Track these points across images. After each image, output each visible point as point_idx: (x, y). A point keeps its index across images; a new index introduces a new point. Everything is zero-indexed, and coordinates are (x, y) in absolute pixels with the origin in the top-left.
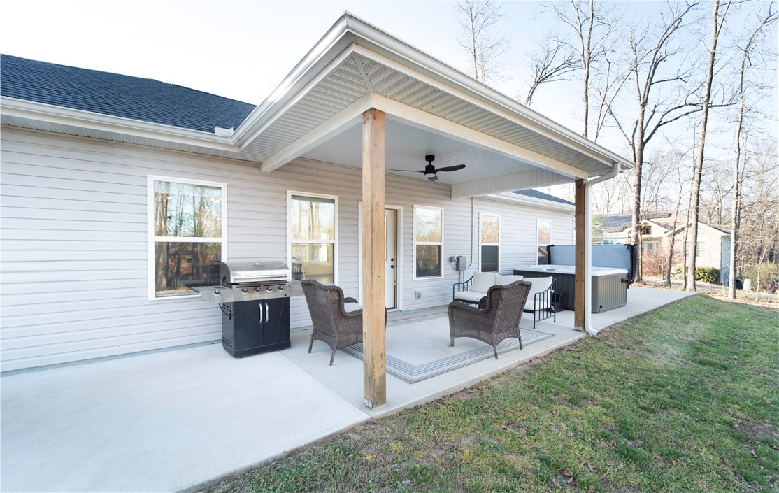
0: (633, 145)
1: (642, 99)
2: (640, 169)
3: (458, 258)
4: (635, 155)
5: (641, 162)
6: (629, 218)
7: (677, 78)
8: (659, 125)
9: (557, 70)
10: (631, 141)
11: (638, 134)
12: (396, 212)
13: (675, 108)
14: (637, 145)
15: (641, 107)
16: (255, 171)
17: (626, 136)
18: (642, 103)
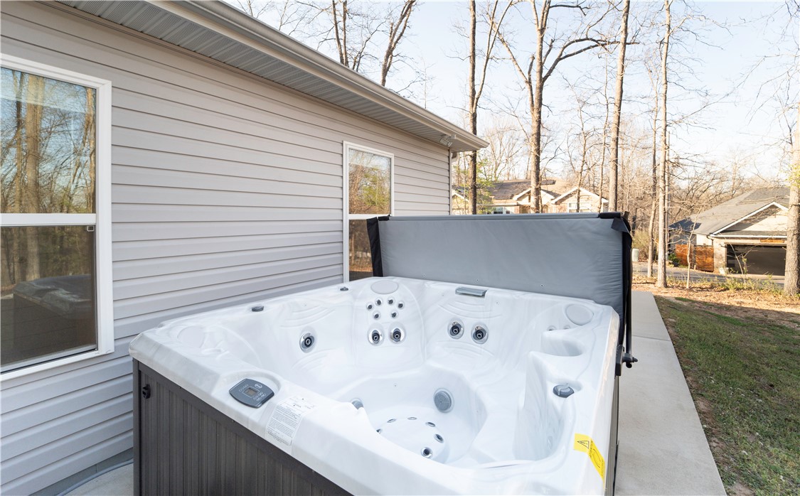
0: (529, 82)
1: (540, 23)
2: (540, 113)
4: (532, 95)
5: (540, 104)
6: (527, 183)
7: (577, 6)
8: (559, 59)
10: (527, 77)
11: (536, 67)
13: (577, 41)
14: (535, 83)
15: (539, 33)
17: (521, 71)
18: (540, 27)
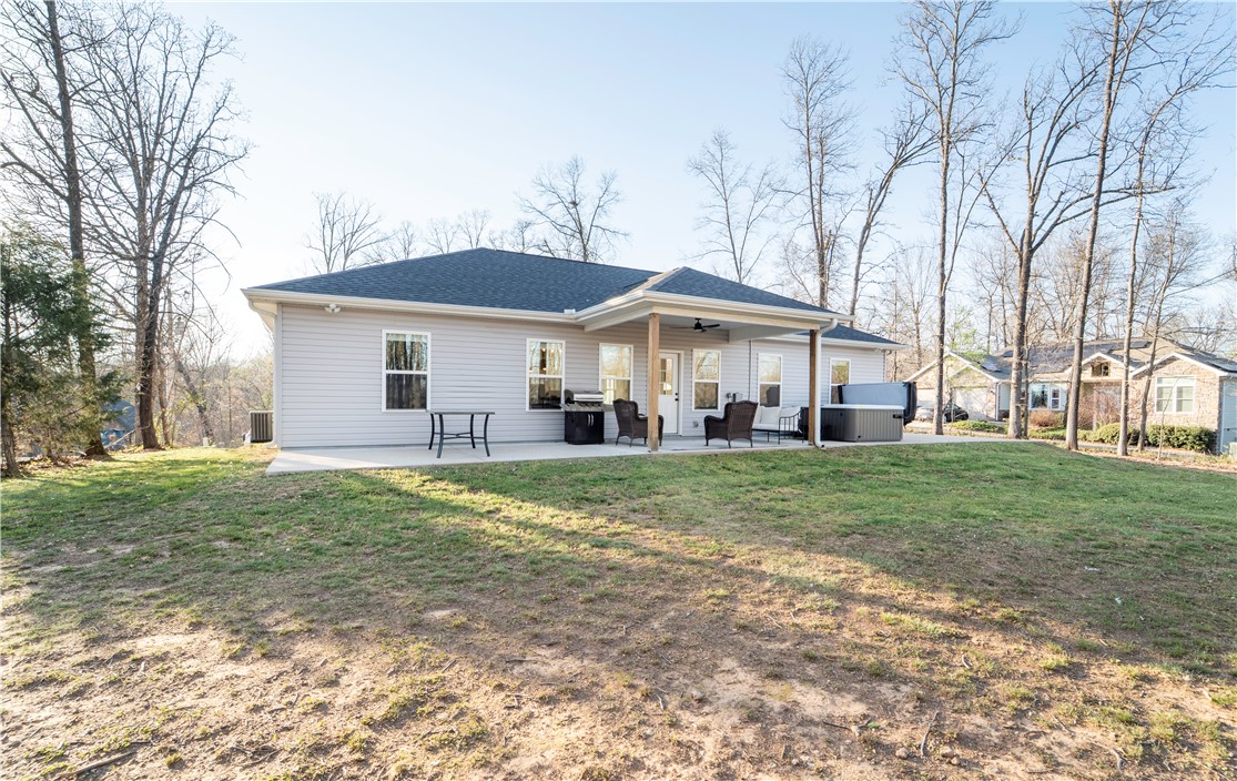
1: (1032, 188)
2: (1026, 286)
3: (734, 395)
5: (1027, 276)
8: (1056, 224)
9: (923, 147)
12: (679, 354)
15: (1029, 200)
16: (581, 331)
18: (1031, 194)
